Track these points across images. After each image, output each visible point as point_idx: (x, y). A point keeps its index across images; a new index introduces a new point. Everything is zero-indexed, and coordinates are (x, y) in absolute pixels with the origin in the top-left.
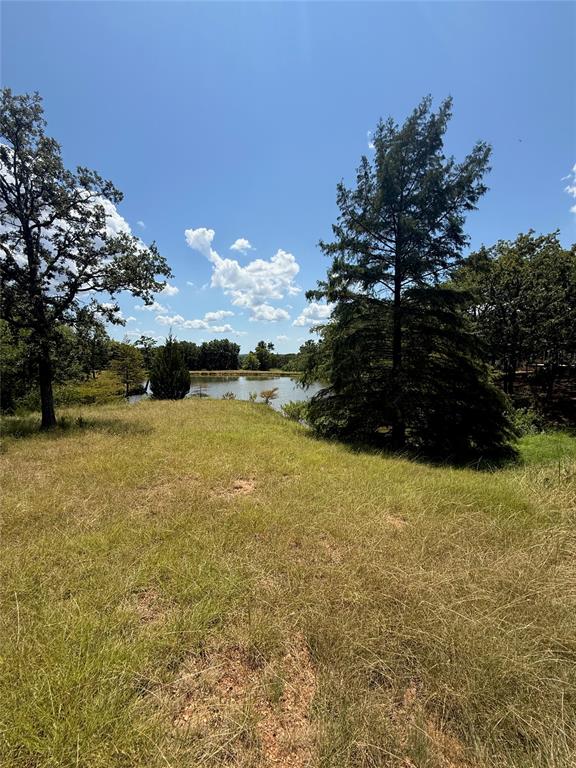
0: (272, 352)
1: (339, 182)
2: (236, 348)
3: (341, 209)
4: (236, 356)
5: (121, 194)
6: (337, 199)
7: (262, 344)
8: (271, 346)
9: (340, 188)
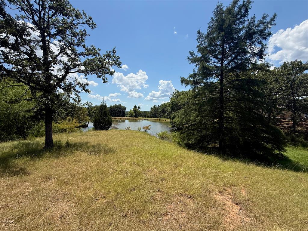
0: (139, 110)
1: (199, 30)
2: (125, 108)
3: (199, 42)
4: (124, 111)
5: (95, 25)
6: (197, 38)
7: (135, 107)
8: (139, 107)
9: (199, 33)
